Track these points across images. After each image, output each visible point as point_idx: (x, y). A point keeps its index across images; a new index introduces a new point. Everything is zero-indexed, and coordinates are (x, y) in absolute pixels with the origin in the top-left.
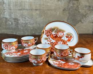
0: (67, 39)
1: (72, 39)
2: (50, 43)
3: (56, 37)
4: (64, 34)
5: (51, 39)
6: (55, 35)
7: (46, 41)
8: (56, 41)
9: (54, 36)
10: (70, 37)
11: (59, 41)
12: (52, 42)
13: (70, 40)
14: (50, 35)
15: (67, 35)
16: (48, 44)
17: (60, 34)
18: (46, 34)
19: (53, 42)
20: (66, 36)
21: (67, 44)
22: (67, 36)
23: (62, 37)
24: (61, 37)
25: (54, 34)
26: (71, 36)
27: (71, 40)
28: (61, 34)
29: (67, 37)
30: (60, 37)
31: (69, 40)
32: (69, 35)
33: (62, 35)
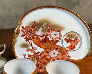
0: (69, 45)
2: (32, 54)
3: (46, 40)
5: (34, 45)
6: (43, 38)
7: (24, 51)
8: (46, 49)
9: (41, 38)
10: (74, 41)
12: (36, 52)
13: (74, 47)
14: (33, 37)
15: (68, 36)
16: (30, 56)
17: (53, 36)
18: (23, 36)
19: (38, 53)
20: (66, 39)
21: (68, 55)
22: (68, 38)
23: (58, 41)
24: (55, 42)
26: (76, 39)
27: (77, 47)
28: (55, 35)
29: (68, 41)
30: (53, 41)
31: (72, 48)
32: (72, 36)
33: (58, 36)
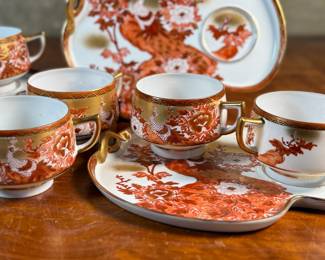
0: (219, 44)
1: (248, 42)
2: (116, 67)
3: (155, 30)
4: (198, 18)
5: (123, 43)
6: (149, 23)
7: (95, 56)
8: (154, 55)
10: (236, 34)
11: (169, 53)
12: (127, 60)
13: (234, 52)
14: (120, 20)
15: (219, 19)
16: (110, 71)
17: (175, 18)
19: (133, 63)
20: (212, 28)
21: (217, 73)
22: (217, 26)
23: (189, 33)
25: (145, 14)
26: (241, 28)
27: (241, 51)
28: (182, 15)
29: (217, 34)
30: (174, 32)
31: (229, 53)
32: (232, 21)
